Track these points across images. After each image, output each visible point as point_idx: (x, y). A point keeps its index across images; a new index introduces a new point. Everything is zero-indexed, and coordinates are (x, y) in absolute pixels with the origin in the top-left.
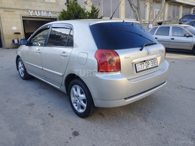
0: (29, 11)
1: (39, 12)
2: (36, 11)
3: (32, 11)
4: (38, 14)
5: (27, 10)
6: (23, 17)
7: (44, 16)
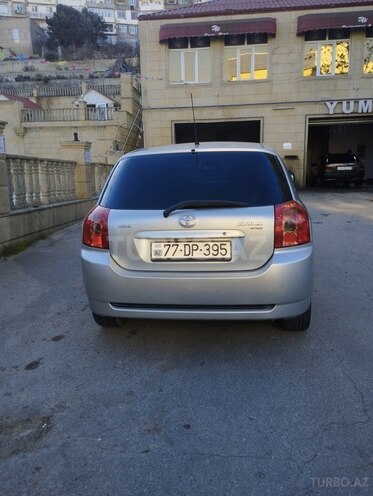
0: (328, 103)
1: (352, 102)
2: (345, 103)
3: (335, 103)
4: (348, 108)
5: (324, 102)
6: (310, 119)
7: (365, 111)
